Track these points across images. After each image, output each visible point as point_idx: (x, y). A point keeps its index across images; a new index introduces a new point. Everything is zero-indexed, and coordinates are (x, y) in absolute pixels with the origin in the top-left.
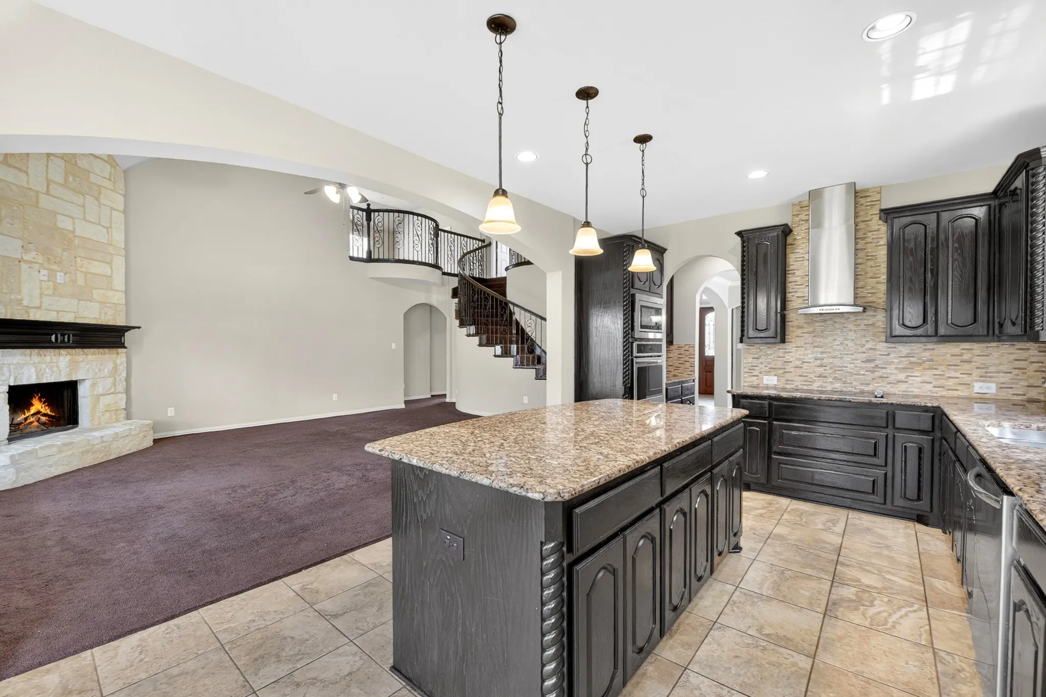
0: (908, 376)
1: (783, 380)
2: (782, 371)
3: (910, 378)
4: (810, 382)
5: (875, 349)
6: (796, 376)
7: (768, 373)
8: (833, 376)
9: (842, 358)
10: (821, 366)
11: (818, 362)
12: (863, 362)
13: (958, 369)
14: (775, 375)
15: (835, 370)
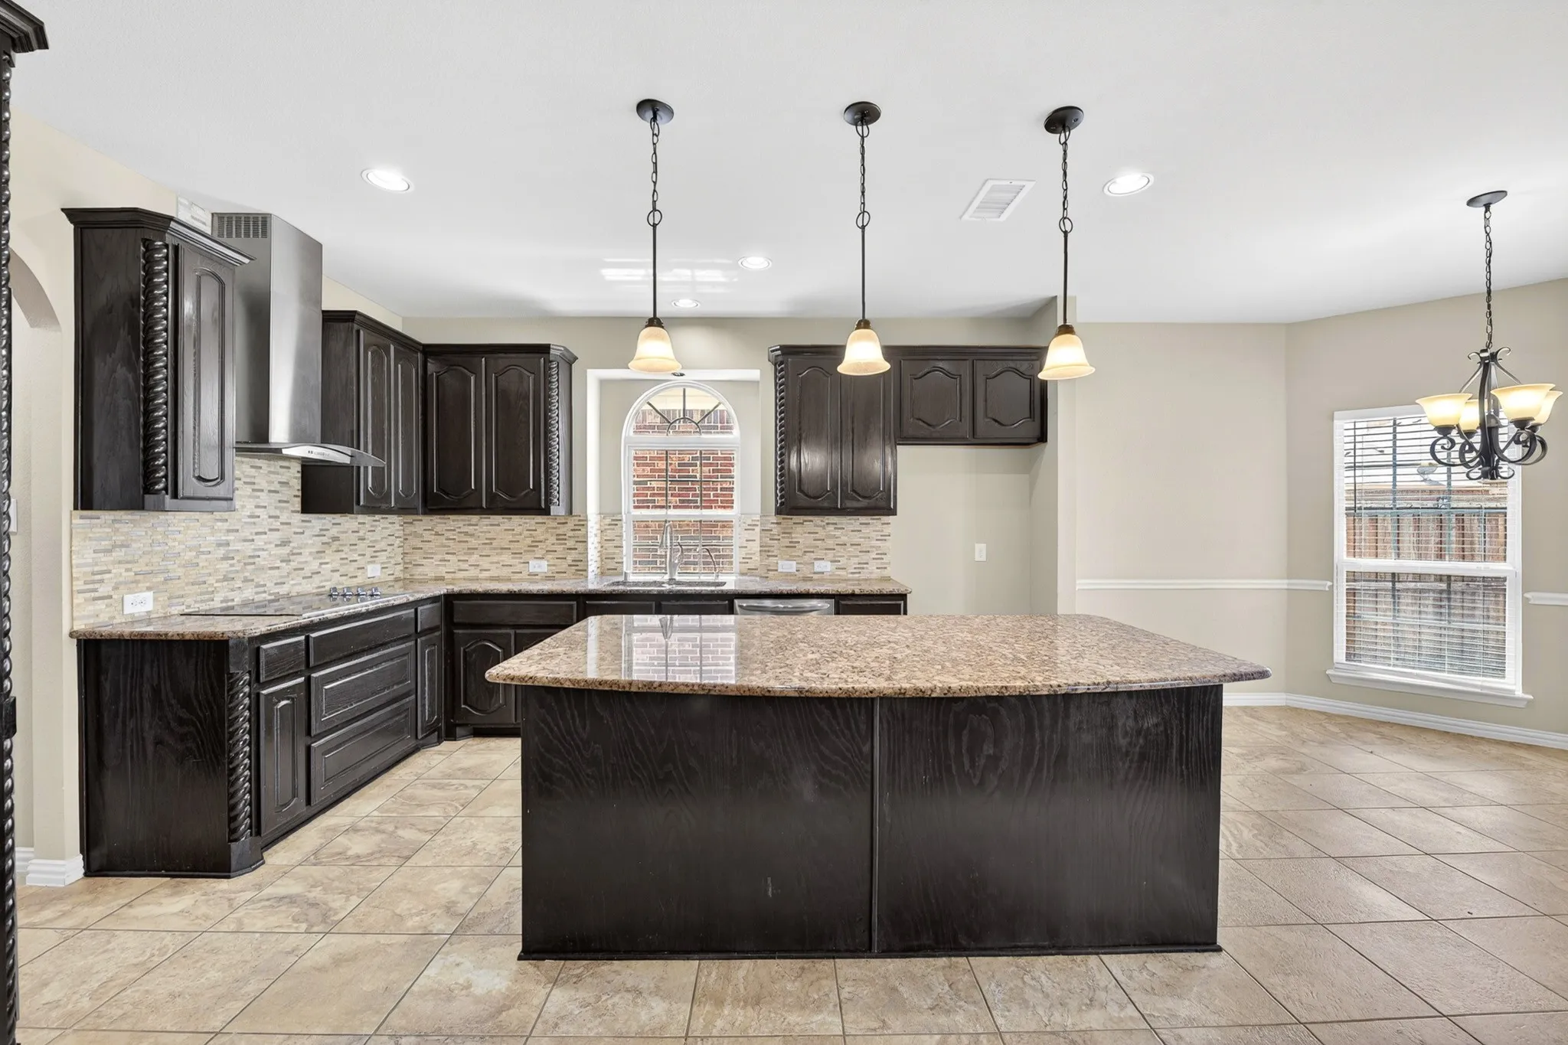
0: (321, 564)
1: (164, 597)
2: (161, 578)
3: (323, 566)
4: (207, 593)
5: (289, 524)
6: (187, 584)
7: (133, 585)
8: (242, 576)
9: (253, 540)
10: (225, 558)
11: (222, 551)
12: (277, 546)
13: (356, 550)
14: (149, 589)
15: (245, 564)
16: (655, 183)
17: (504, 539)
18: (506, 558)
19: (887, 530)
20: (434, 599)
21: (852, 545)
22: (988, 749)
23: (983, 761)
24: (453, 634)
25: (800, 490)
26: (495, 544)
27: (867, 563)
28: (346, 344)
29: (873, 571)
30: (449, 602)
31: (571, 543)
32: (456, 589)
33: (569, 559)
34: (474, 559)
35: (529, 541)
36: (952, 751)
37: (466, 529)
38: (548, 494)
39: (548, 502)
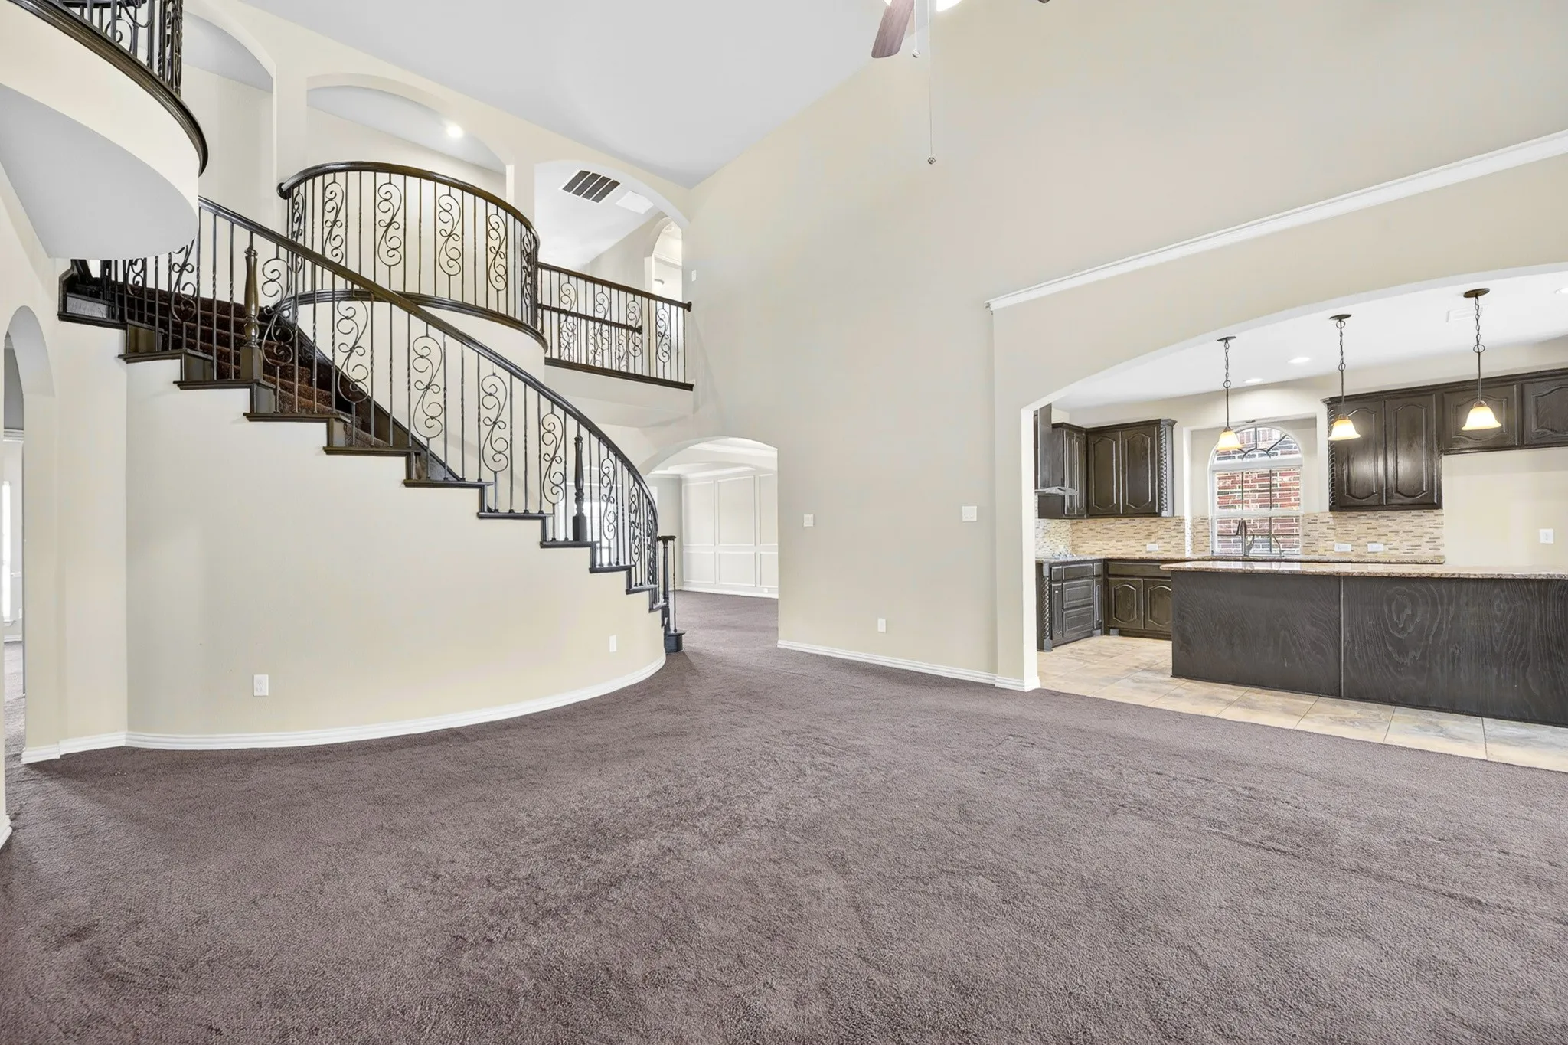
16: (1227, 370)
17: (1130, 532)
18: (1132, 542)
19: (1439, 520)
20: (1100, 560)
21: (1404, 532)
22: (1408, 611)
23: (1405, 616)
24: (1108, 580)
25: (1349, 493)
26: (1125, 534)
27: (1419, 546)
28: (1058, 438)
29: (1425, 552)
30: (1106, 562)
31: (1174, 534)
32: (1110, 556)
33: (1173, 543)
34: (1112, 543)
35: (1146, 533)
36: (1386, 611)
37: (1108, 526)
38: (1160, 505)
39: (1161, 509)
